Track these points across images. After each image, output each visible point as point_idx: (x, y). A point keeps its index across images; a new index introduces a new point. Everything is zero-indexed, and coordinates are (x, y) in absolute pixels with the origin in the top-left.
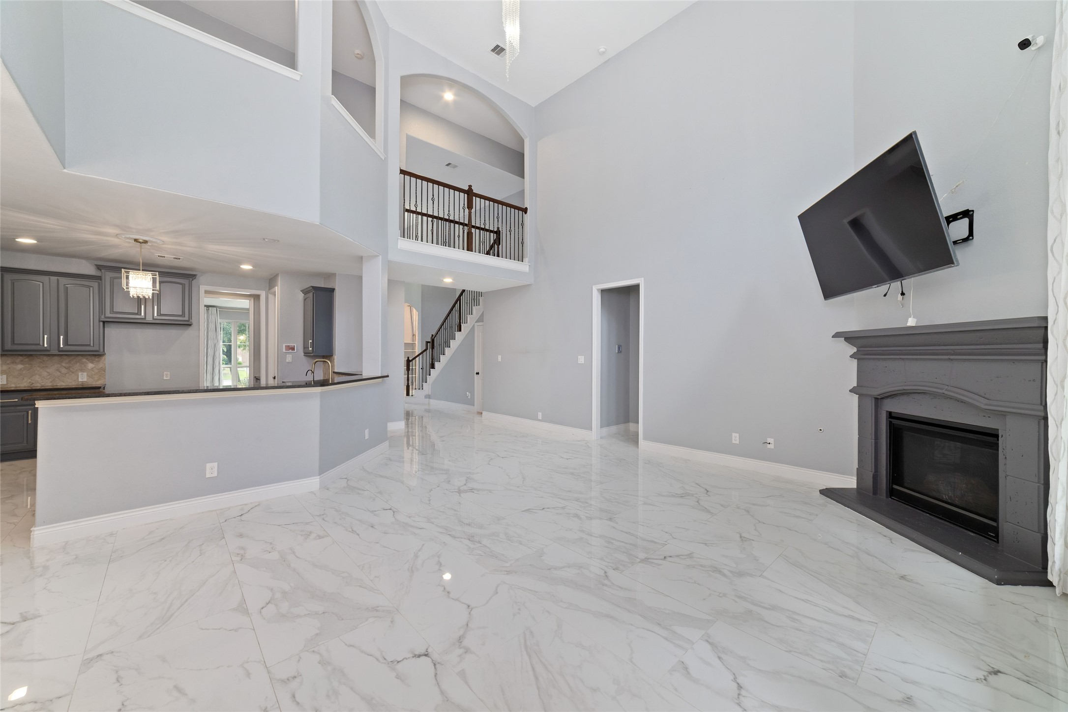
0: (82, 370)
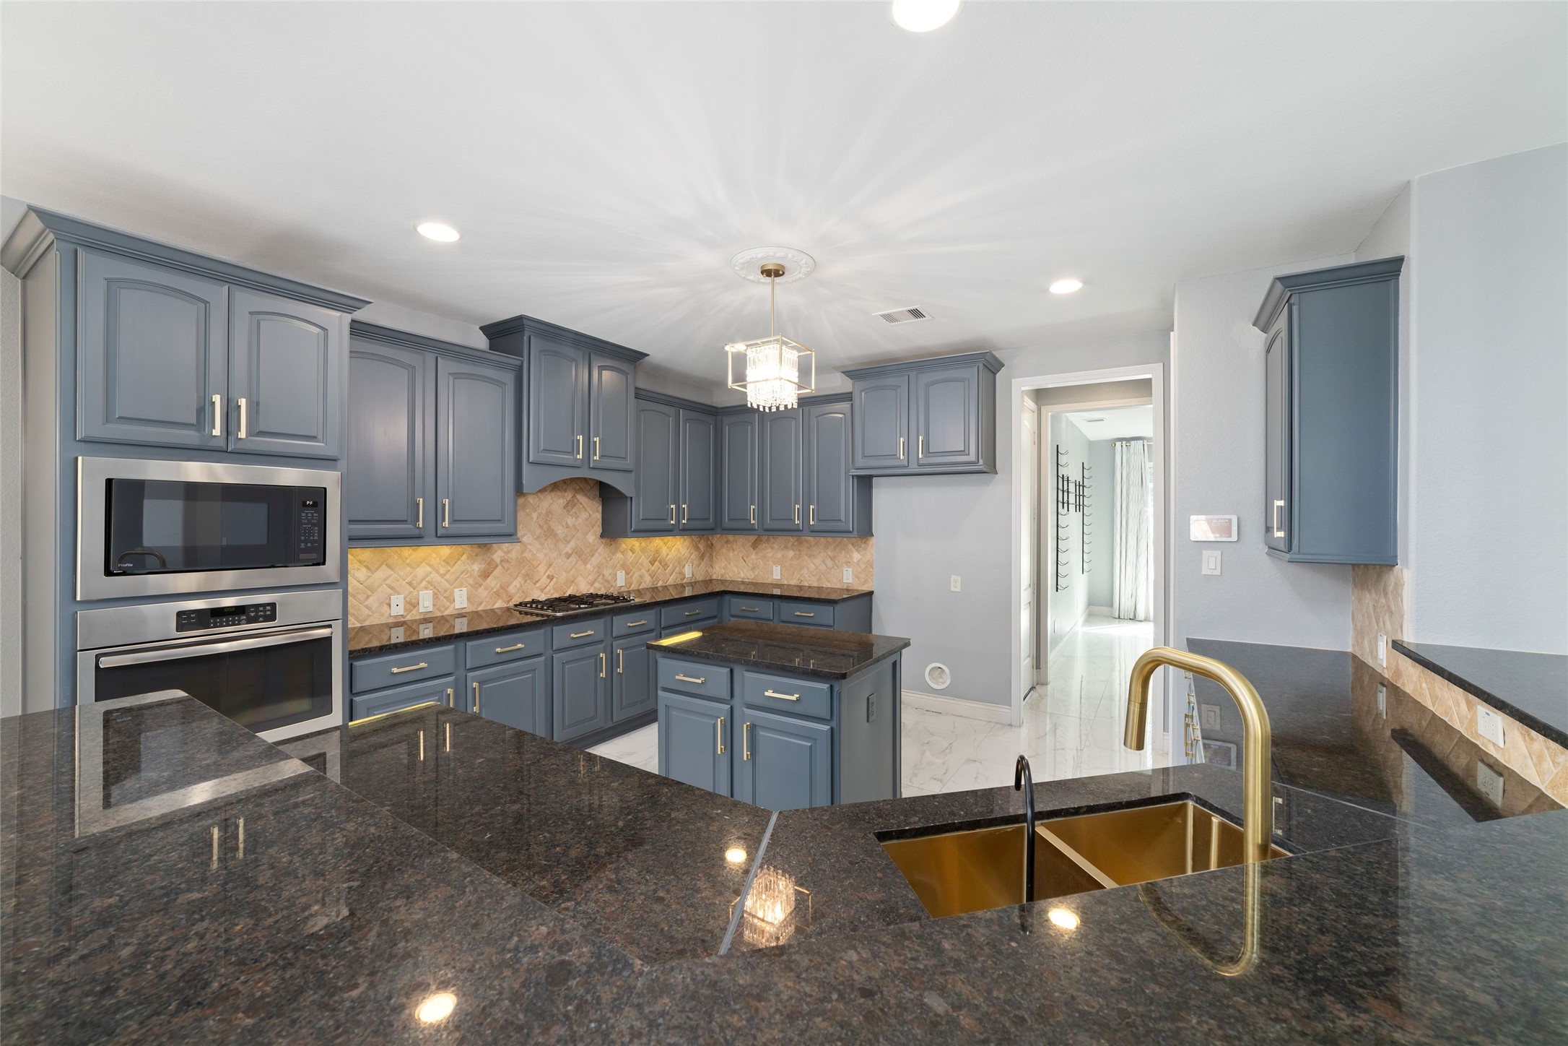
0: (848, 563)
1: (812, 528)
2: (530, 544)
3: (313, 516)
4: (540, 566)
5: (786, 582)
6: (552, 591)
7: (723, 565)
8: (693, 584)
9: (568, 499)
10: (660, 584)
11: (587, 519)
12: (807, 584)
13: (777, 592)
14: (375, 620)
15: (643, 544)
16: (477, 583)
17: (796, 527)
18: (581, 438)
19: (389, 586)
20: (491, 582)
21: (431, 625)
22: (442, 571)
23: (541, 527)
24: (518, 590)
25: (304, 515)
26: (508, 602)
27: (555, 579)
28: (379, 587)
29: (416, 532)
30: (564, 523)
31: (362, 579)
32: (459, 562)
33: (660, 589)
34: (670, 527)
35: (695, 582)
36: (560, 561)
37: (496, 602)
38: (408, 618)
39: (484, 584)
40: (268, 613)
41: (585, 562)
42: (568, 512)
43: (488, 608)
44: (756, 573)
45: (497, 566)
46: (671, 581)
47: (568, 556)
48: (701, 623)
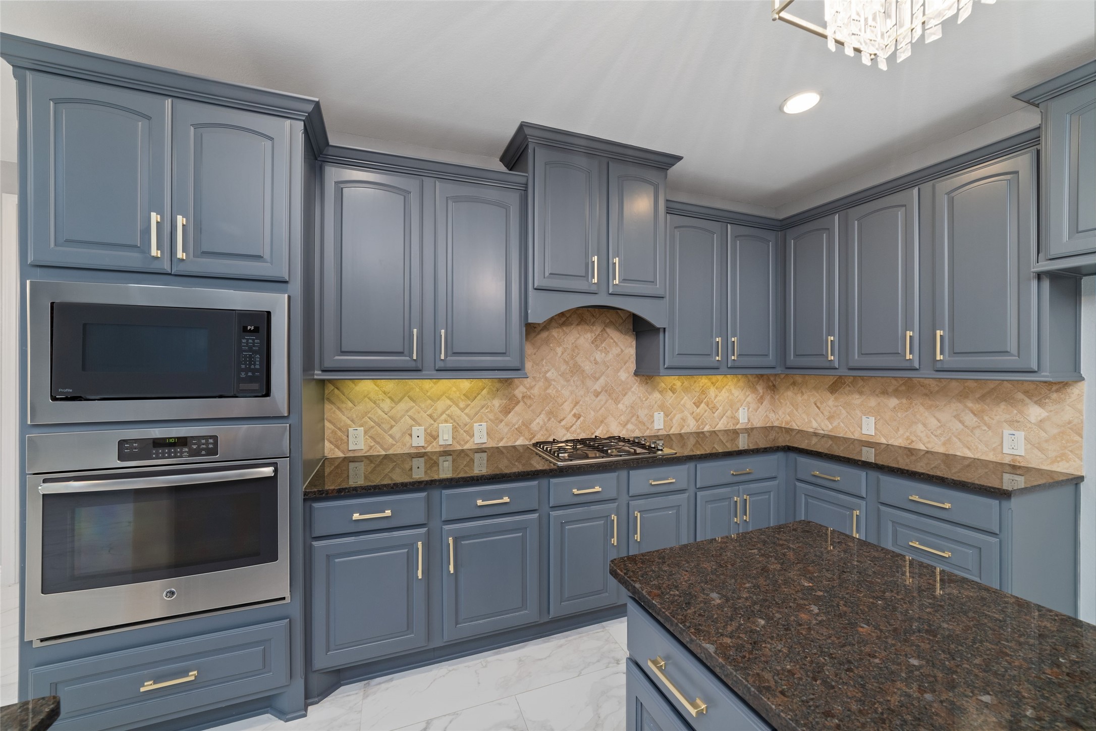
0: (1014, 423)
1: (939, 366)
2: (554, 380)
3: (254, 343)
4: (566, 404)
5: (883, 441)
6: (578, 431)
7: (788, 410)
8: (749, 431)
9: (597, 333)
10: (707, 428)
11: (618, 355)
12: (923, 447)
13: (869, 455)
14: (398, 450)
15: (686, 383)
16: (497, 419)
17: (907, 365)
18: (595, 259)
19: (411, 417)
20: (512, 417)
21: (450, 458)
22: (462, 405)
23: (566, 362)
24: (542, 427)
25: (244, 341)
26: (531, 440)
27: (582, 418)
28: (401, 418)
29: (412, 365)
30: (592, 359)
31: (386, 410)
32: (479, 397)
33: (707, 434)
34: (716, 365)
35: (752, 429)
36: (587, 399)
37: (517, 439)
38: (429, 449)
39: (506, 420)
40: (211, 446)
41: (617, 401)
42: (597, 347)
43: (510, 444)
44: (835, 424)
45: (518, 402)
46: (721, 426)
47: (597, 394)
48: (753, 486)
